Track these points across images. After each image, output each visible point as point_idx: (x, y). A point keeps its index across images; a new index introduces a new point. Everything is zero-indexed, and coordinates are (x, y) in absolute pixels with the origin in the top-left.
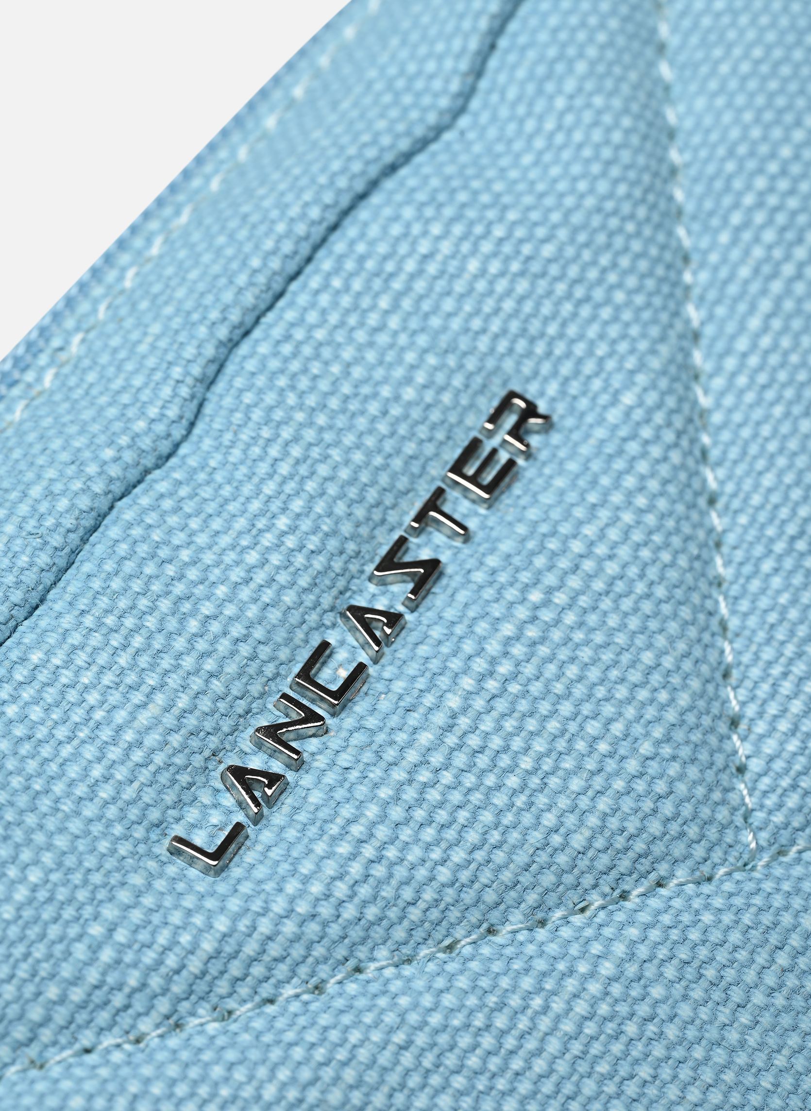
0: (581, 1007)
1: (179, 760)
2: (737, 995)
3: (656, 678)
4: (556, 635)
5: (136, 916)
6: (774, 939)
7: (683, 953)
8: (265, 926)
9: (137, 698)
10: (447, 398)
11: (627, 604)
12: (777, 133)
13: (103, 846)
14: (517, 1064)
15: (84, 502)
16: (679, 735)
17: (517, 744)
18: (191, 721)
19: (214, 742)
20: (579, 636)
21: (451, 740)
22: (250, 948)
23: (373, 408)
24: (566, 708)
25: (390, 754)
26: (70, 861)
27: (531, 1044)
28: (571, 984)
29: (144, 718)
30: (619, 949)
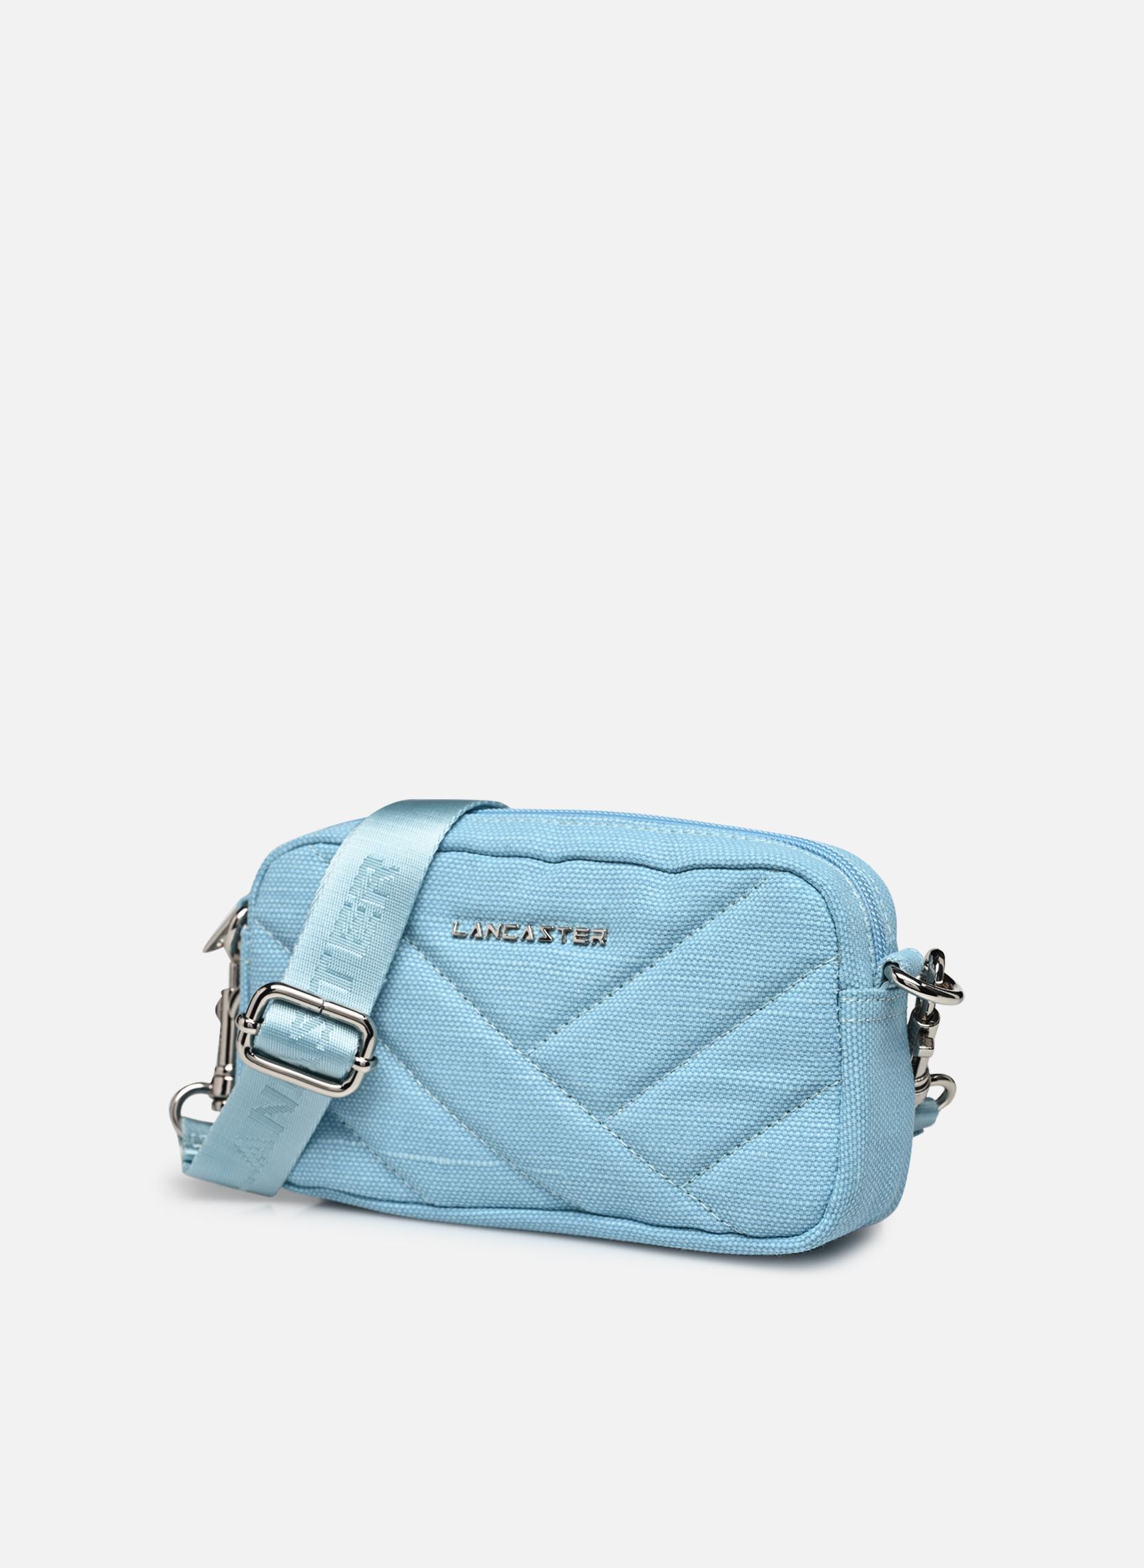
0: (462, 1035)
1: (472, 911)
2: (488, 1069)
3: (546, 1006)
4: (542, 977)
5: (431, 924)
6: (505, 1071)
7: (488, 1051)
8: (443, 953)
9: (479, 892)
10: (594, 916)
11: (559, 988)
12: (708, 952)
13: (444, 907)
14: (442, 1028)
15: (520, 850)
16: (536, 1020)
17: (512, 983)
18: (481, 908)
19: (482, 916)
20: (545, 982)
21: (505, 968)
22: (437, 954)
23: (579, 900)
24: (526, 989)
25: (495, 957)
26: (435, 902)
27: (448, 1028)
28: (467, 1029)
29: (475, 897)
30: (481, 1036)
